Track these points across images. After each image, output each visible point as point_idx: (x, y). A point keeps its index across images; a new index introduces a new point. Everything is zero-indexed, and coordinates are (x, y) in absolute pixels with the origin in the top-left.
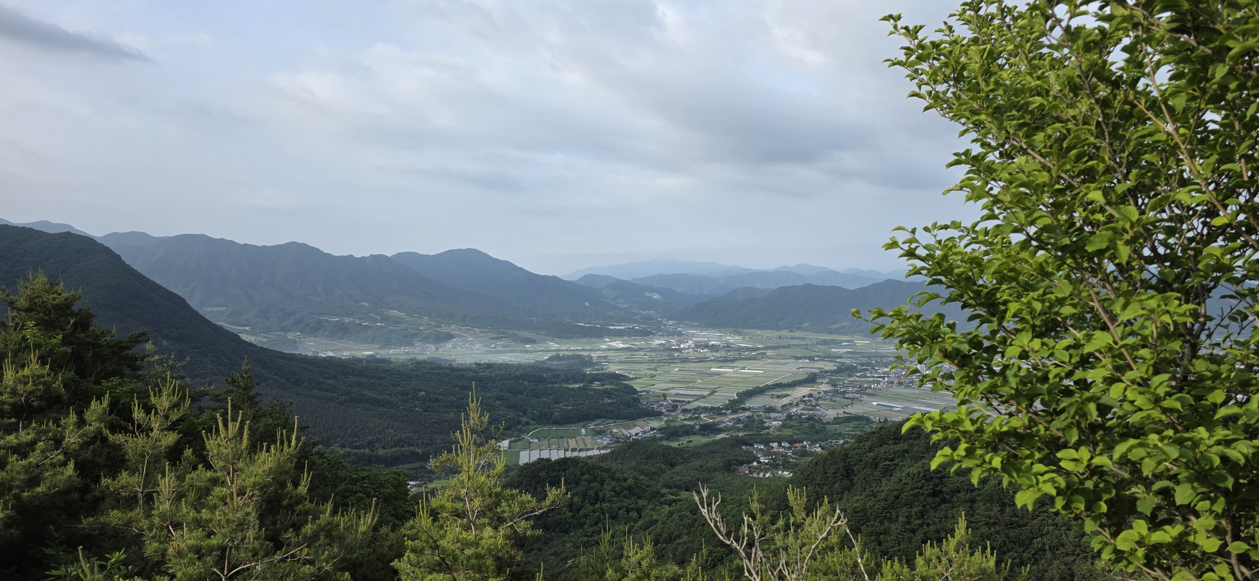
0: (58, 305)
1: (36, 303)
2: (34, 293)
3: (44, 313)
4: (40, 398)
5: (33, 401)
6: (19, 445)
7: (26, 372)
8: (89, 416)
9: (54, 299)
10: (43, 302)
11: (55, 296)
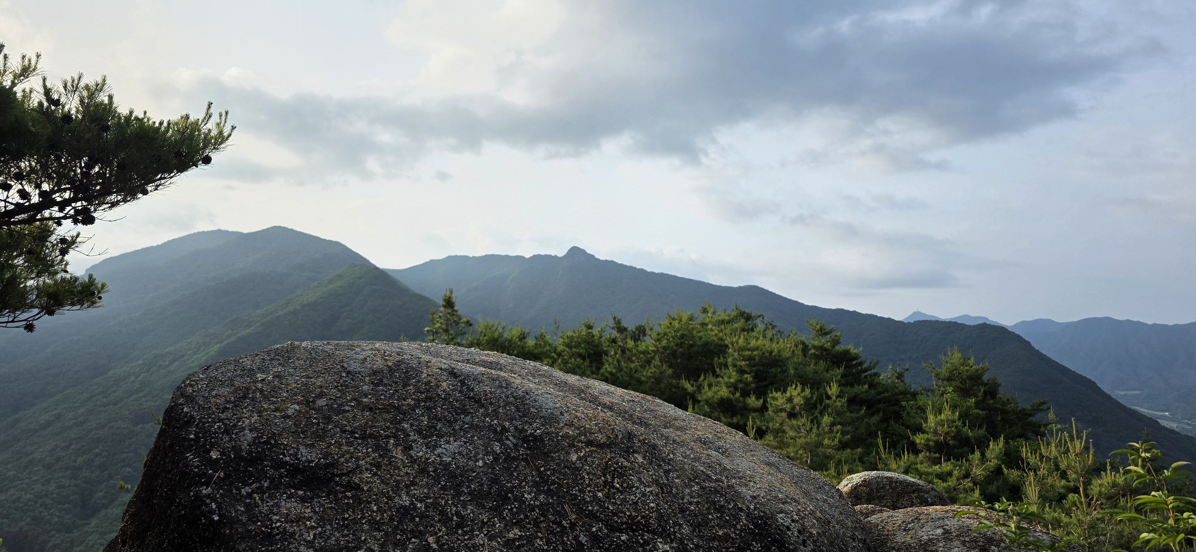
0: (970, 375)
1: (954, 374)
2: (953, 366)
3: (961, 382)
4: (954, 438)
5: (949, 440)
6: (942, 473)
7: (943, 417)
8: (988, 454)
9: (967, 371)
10: (960, 374)
11: (968, 368)
